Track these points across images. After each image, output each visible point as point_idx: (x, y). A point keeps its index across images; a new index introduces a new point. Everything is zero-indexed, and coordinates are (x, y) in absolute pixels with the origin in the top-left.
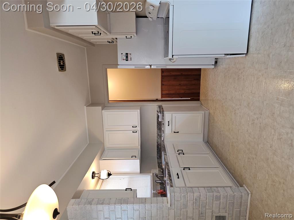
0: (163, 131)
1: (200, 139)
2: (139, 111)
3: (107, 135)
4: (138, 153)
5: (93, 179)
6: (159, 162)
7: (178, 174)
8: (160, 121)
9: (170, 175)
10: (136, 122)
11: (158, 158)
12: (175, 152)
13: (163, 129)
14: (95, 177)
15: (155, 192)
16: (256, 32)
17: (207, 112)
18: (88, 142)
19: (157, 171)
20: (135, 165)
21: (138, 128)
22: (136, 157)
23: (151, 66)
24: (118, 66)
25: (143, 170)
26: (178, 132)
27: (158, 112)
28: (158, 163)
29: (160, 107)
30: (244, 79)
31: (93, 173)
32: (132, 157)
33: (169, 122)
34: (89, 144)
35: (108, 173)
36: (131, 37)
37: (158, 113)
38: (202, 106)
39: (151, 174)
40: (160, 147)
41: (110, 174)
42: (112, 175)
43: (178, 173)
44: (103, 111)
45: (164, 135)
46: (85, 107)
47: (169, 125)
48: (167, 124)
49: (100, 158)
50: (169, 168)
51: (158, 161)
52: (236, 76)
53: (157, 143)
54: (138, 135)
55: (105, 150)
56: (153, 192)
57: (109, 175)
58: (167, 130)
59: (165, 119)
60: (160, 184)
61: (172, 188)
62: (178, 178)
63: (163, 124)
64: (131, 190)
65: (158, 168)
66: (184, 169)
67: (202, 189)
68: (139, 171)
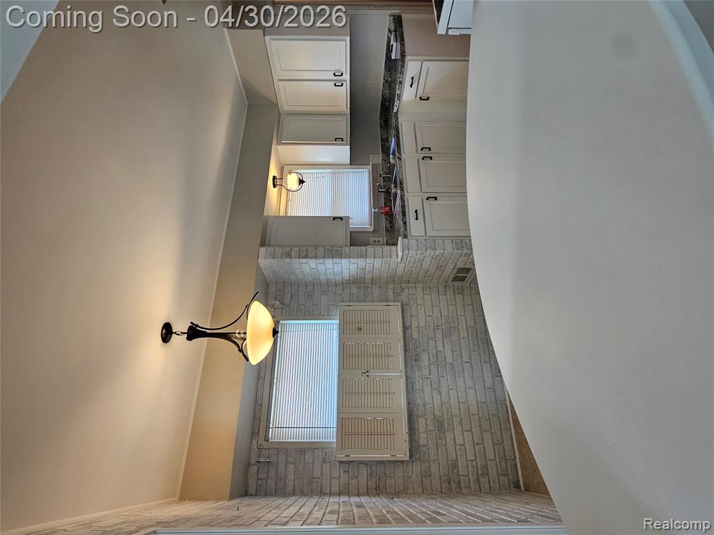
0: (399, 96)
2: (348, 39)
3: (280, 86)
4: (343, 127)
5: (275, 188)
6: (383, 137)
7: (416, 211)
8: (393, 58)
9: (405, 211)
11: (381, 127)
12: (417, 150)
13: (398, 92)
15: (376, 210)
18: (247, 103)
19: (378, 159)
20: (342, 153)
21: (347, 77)
22: (343, 140)
25: (355, 161)
26: (428, 99)
27: (391, 32)
28: (382, 141)
31: (274, 178)
32: (336, 140)
33: (412, 78)
34: (249, 106)
35: (299, 178)
39: (370, 167)
40: (387, 104)
41: (302, 180)
42: (305, 182)
43: (416, 209)
44: (268, 38)
45: (399, 103)
46: (225, 30)
47: (411, 86)
48: (408, 81)
50: (404, 196)
51: (381, 136)
53: (382, 95)
54: (344, 91)
55: (282, 115)
56: (373, 210)
57: (301, 182)
58: (407, 94)
59: (404, 74)
61: (406, 240)
62: (417, 219)
63: (401, 83)
64: (342, 219)
65: (382, 152)
66: (427, 199)
67: (448, 242)
68: (348, 161)
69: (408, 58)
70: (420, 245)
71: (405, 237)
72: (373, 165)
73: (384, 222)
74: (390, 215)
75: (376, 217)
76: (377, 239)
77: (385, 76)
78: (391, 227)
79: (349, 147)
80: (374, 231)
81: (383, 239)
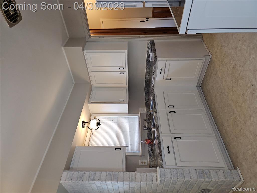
0: (154, 78)
2: (126, 51)
3: (91, 74)
4: (125, 94)
5: (83, 128)
6: (147, 98)
7: (168, 147)
8: (150, 60)
9: (161, 147)
10: (124, 63)
11: (145, 94)
13: (153, 76)
14: (85, 127)
15: (143, 142)
17: (209, 58)
18: (74, 82)
19: (144, 110)
21: (126, 70)
22: (124, 101)
25: (131, 111)
26: (170, 79)
27: (149, 49)
28: (146, 101)
31: (83, 122)
32: (120, 101)
33: (161, 69)
34: (75, 84)
35: (98, 122)
37: (148, 49)
39: (139, 115)
40: (148, 82)
41: (100, 123)
42: (101, 124)
44: (85, 51)
45: (154, 82)
46: (63, 48)
47: (161, 73)
48: (158, 71)
49: (89, 102)
51: (145, 98)
53: (145, 79)
54: (125, 77)
55: (93, 88)
56: (141, 142)
57: (99, 124)
58: (158, 78)
59: (157, 66)
61: (162, 169)
62: (169, 153)
63: (155, 72)
64: (121, 149)
65: (146, 107)
66: (175, 138)
67: (193, 172)
68: (127, 112)
69: (158, 59)
70: (172, 174)
71: (162, 166)
72: (141, 114)
73: (147, 149)
74: (151, 144)
75: (142, 146)
76: (144, 161)
77: (146, 69)
78: (152, 153)
79: (127, 104)
80: (142, 155)
81: (147, 161)
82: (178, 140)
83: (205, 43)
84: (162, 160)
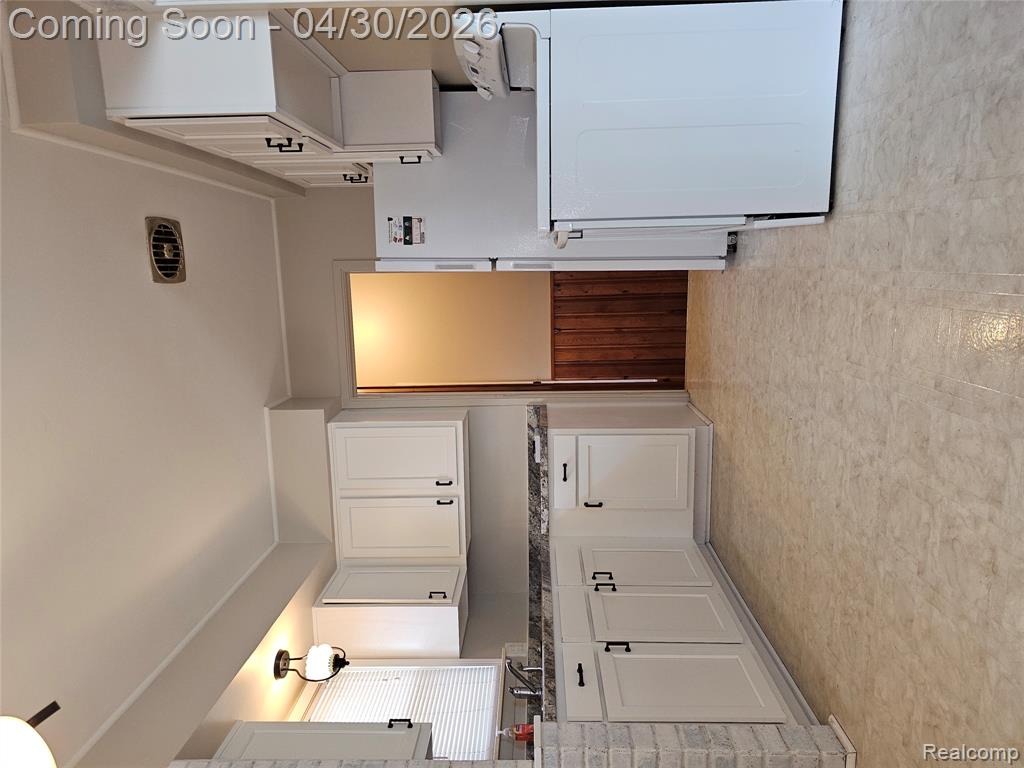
0: (547, 500)
1: (680, 532)
2: (460, 423)
3: (341, 508)
5: (280, 680)
6: (534, 614)
7: (580, 670)
8: (538, 461)
9: (554, 670)
10: (451, 465)
12: (584, 580)
13: (544, 492)
14: (289, 672)
15: (504, 732)
16: (858, 132)
17: (707, 432)
18: (277, 539)
19: (521, 650)
20: (441, 625)
21: (459, 490)
22: (445, 597)
23: (494, 261)
24: (377, 262)
25: (470, 648)
26: (600, 505)
27: (533, 430)
28: (531, 619)
29: (539, 411)
30: (821, 307)
31: (282, 656)
32: (431, 597)
33: (565, 465)
34: (279, 544)
35: (337, 656)
36: (419, 157)
37: (531, 432)
38: (691, 407)
39: (501, 662)
40: (540, 557)
41: (343, 659)
42: (348, 663)
43: (580, 665)
44: (331, 425)
45: (548, 515)
46: (266, 409)
47: (565, 479)
48: (557, 473)
49: (316, 599)
50: (552, 644)
52: (796, 298)
53: (530, 542)
54: (455, 515)
56: (498, 733)
57: (339, 663)
59: (550, 456)
60: (530, 702)
61: (552, 724)
62: (581, 684)
63: (546, 474)
64: (409, 724)
65: (531, 636)
66: (607, 650)
67: (665, 733)
68: (456, 649)
69: (552, 432)
72: (507, 660)
79: (455, 610)
82: (618, 654)
83: (696, 404)
84: (553, 703)
